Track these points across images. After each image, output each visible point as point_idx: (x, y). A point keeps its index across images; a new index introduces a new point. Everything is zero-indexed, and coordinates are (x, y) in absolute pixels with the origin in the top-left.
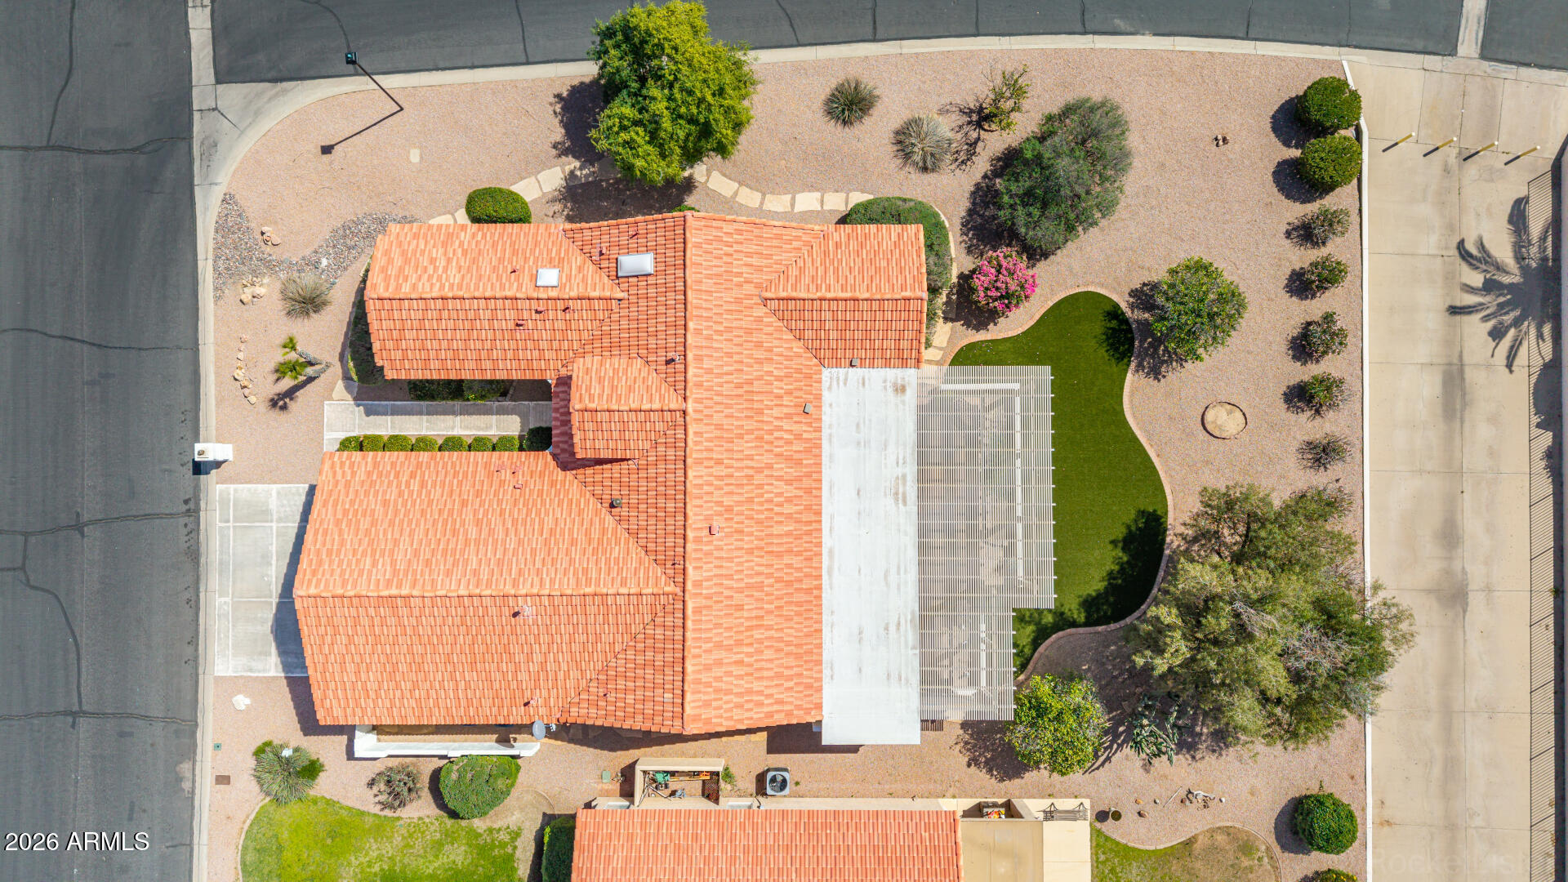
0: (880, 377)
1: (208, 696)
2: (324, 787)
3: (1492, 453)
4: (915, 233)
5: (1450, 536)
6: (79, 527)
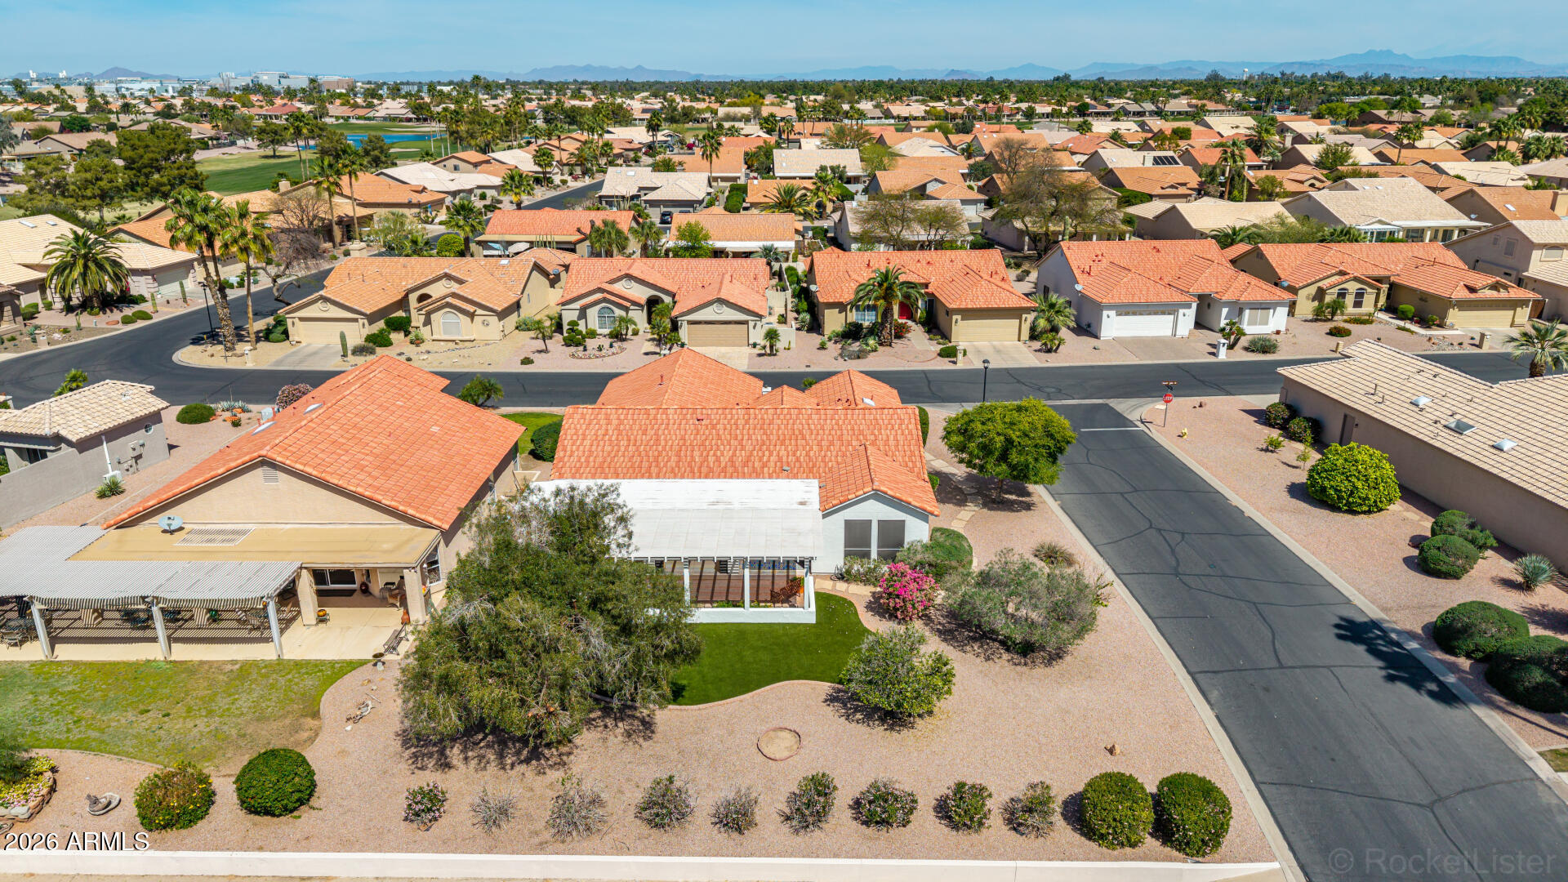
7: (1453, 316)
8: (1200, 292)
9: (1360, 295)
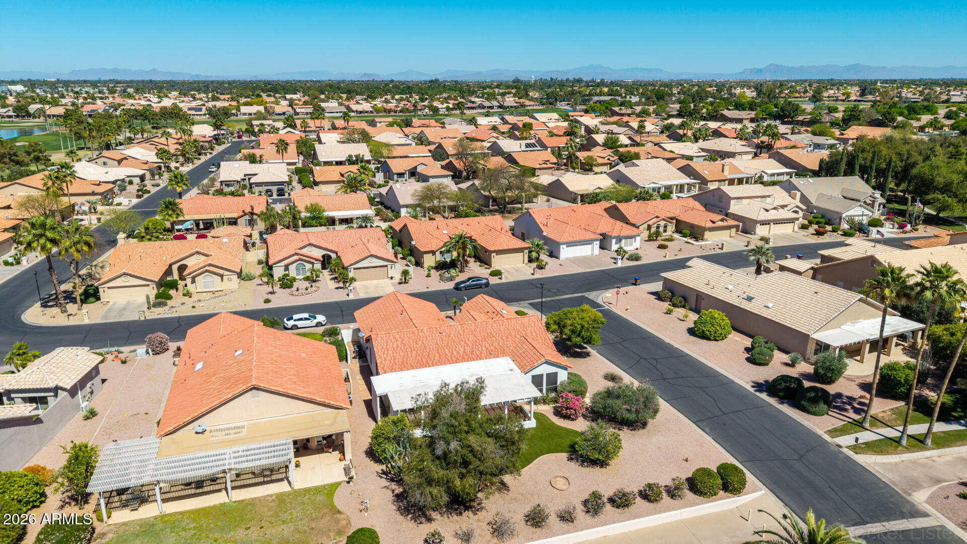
7: (707, 234)
8: (601, 232)
9: (665, 227)
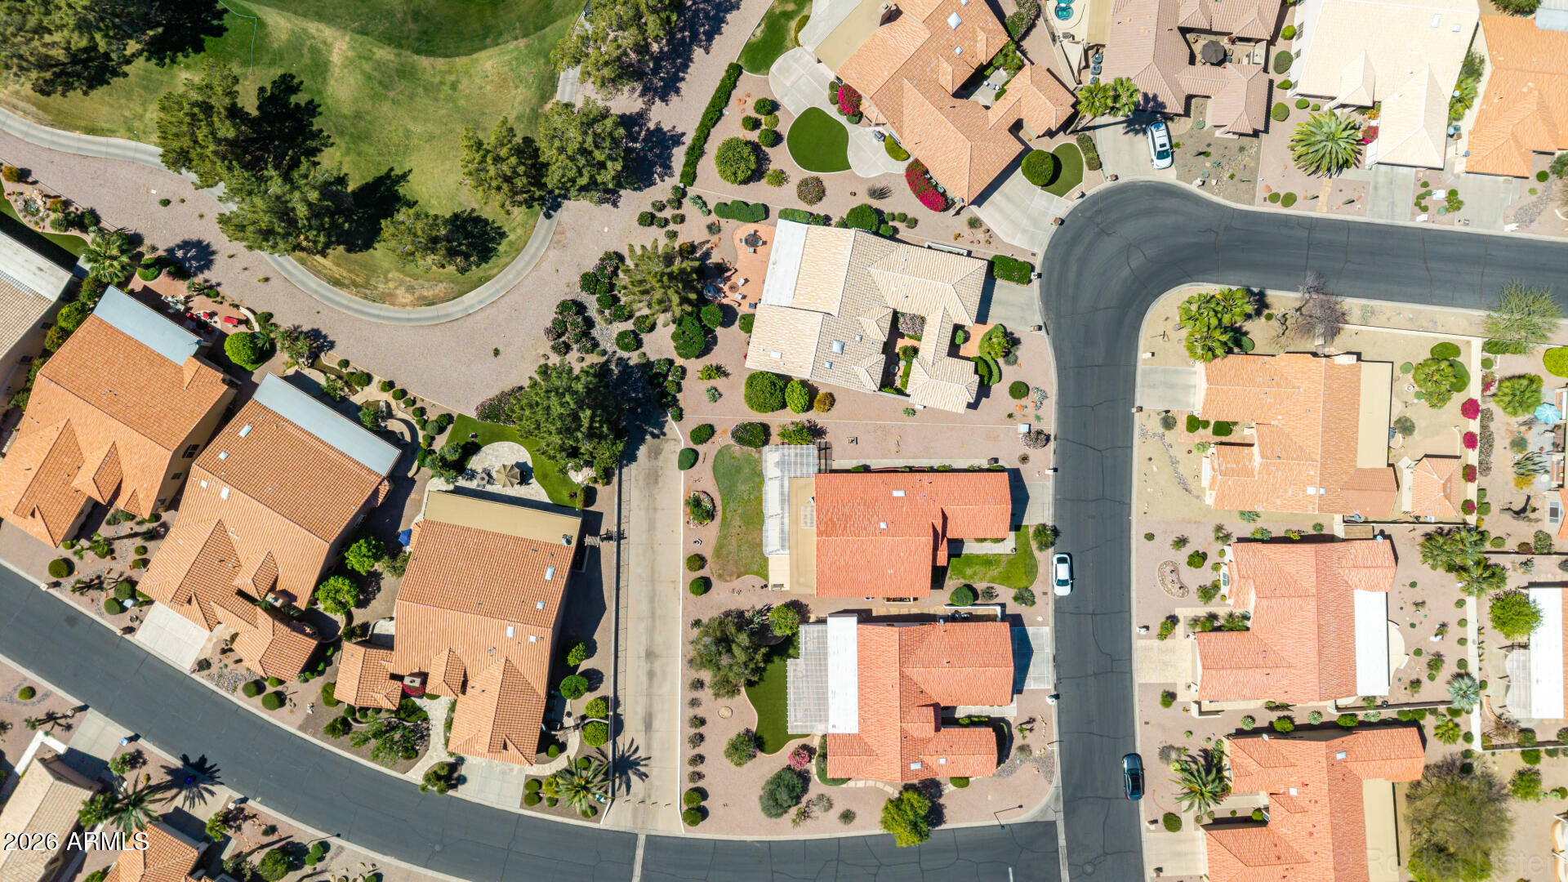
0: (840, 730)
1: (1051, 621)
2: (1013, 592)
3: (637, 702)
4: (830, 776)
5: (651, 675)
6: (1095, 674)
